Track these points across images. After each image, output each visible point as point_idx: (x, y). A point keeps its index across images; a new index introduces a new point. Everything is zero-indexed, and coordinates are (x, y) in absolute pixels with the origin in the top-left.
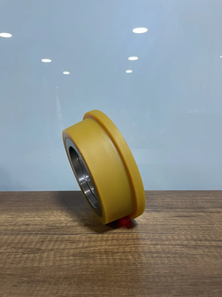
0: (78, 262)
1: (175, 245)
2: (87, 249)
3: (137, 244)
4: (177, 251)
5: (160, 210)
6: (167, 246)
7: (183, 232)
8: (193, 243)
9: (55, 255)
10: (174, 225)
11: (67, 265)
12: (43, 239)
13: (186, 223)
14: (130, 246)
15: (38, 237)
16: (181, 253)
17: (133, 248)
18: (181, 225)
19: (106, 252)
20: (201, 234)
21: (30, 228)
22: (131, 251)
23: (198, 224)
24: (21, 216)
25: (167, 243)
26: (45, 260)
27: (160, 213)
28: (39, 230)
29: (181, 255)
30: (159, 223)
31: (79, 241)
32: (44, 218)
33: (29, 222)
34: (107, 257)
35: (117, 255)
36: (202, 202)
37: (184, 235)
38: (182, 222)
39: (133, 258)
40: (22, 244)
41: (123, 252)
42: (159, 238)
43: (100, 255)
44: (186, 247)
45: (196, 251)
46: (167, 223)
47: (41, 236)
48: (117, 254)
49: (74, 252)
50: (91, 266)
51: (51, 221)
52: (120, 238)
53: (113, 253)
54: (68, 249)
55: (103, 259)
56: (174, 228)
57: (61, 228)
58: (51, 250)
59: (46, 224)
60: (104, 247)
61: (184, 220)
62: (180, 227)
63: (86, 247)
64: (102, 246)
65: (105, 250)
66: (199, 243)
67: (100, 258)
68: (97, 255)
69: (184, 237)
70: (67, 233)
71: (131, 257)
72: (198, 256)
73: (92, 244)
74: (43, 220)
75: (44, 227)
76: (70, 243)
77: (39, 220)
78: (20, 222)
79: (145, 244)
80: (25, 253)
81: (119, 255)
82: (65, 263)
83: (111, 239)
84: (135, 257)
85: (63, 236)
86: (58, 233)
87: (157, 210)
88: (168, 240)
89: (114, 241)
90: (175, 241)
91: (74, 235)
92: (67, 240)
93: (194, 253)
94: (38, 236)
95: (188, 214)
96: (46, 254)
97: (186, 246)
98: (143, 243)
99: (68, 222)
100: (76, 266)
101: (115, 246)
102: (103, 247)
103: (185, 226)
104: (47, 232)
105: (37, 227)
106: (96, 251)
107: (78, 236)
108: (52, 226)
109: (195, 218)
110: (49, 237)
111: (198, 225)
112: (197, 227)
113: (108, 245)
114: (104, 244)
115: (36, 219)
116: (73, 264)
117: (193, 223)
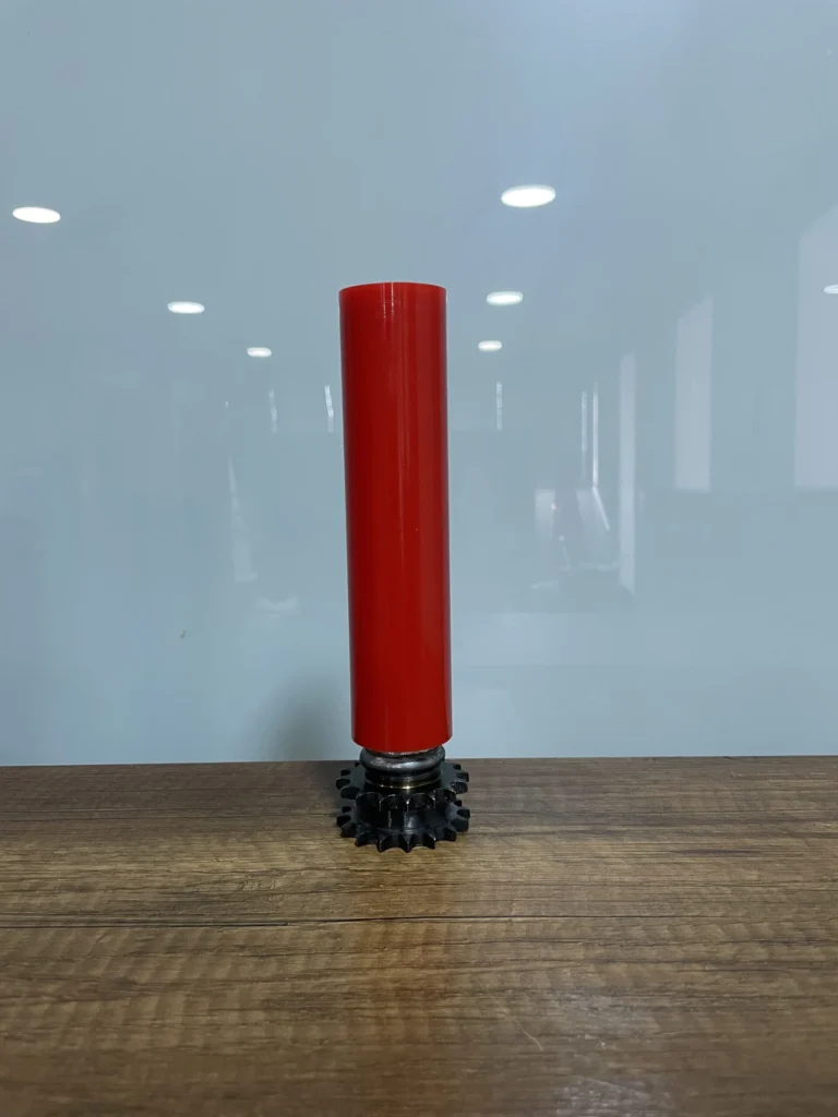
0: (288, 1032)
1: (684, 961)
2: (323, 980)
3: (528, 960)
4: (692, 984)
5: (617, 828)
6: (652, 966)
7: (715, 909)
8: (761, 953)
9: (189, 1005)
10: (676, 885)
11: (241, 1043)
12: (143, 944)
13: (726, 878)
14: (502, 968)
15: (125, 937)
16: (713, 992)
17: (514, 975)
18: (706, 885)
19: (403, 993)
20: (790, 917)
21: (93, 901)
22: (506, 985)
23: (774, 882)
24: (61, 856)
25: (652, 953)
26: (150, 1026)
27: (621, 840)
28: (128, 910)
29: (712, 1001)
30: (616, 878)
31: (291, 951)
32: (153, 862)
33: (91, 880)
34: (408, 1012)
35: (447, 1002)
36: (788, 799)
37: (721, 924)
38: (708, 873)
39: (512, 1014)
40: (58, 961)
41: (473, 993)
42: (619, 935)
43: (380, 1004)
44: (731, 967)
45: (774, 985)
46: (651, 879)
47: (137, 932)
48: (448, 1000)
49: (269, 991)
50: (338, 1048)
51: (180, 875)
52: (459, 937)
53: (431, 995)
54: (247, 981)
55: (389, 1018)
56: (677, 899)
57: (218, 902)
58: (177, 985)
59: (158, 884)
60: (393, 971)
61: (716, 864)
62: (703, 891)
63: (321, 974)
64: (383, 968)
65: (398, 985)
66: (782, 952)
67: (376, 1017)
68: (364, 1005)
69: (719, 930)
70: (242, 918)
71: (505, 1010)
72: (780, 1004)
73: (345, 960)
74: (146, 871)
75: (149, 897)
76: (256, 959)
77: (130, 871)
78: (57, 878)
79: (561, 960)
80: (67, 997)
81: (457, 1000)
82: (231, 1035)
83: (421, 940)
84: (522, 1010)
85: (226, 931)
86: (205, 920)
87: (609, 828)
88: (655, 941)
89: (434, 948)
90: (685, 948)
91: (272, 928)
92: (242, 948)
93: (767, 992)
94: (126, 933)
95: (729, 843)
96: (151, 1004)
97: (732, 965)
98: (554, 956)
99: (249, 878)
100: (277, 1048)
101: (438, 967)
102: (390, 974)
103: (724, 889)
104: (159, 915)
105: (119, 899)
106: (361, 987)
107: (289, 931)
108: (184, 893)
109: (761, 859)
110: (170, 935)
111: (773, 884)
112: (772, 893)
113: (410, 965)
114: (394, 960)
115: (120, 866)
116: (267, 1041)
117: (754, 878)
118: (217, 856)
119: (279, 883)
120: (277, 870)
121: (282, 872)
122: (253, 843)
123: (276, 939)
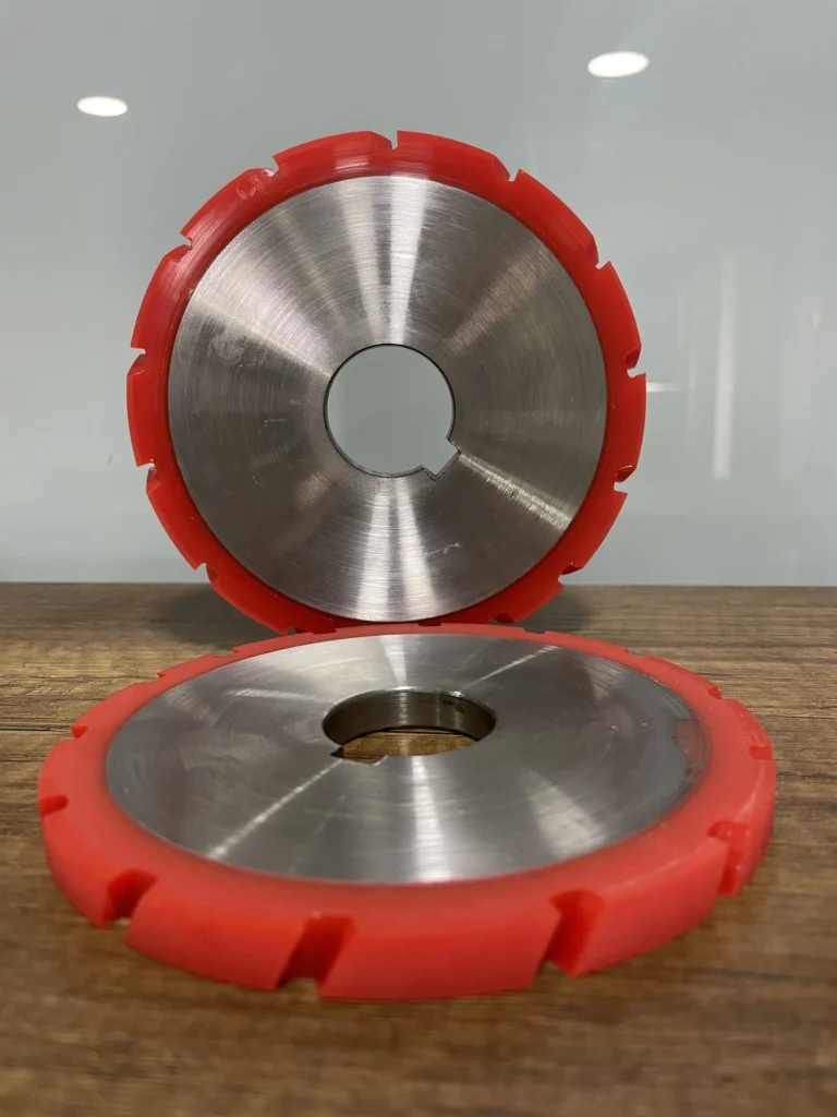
118: (26, 661)
119: (78, 689)
120: (87, 676)
121: (88, 679)
122: (82, 651)
123: (20, 744)
